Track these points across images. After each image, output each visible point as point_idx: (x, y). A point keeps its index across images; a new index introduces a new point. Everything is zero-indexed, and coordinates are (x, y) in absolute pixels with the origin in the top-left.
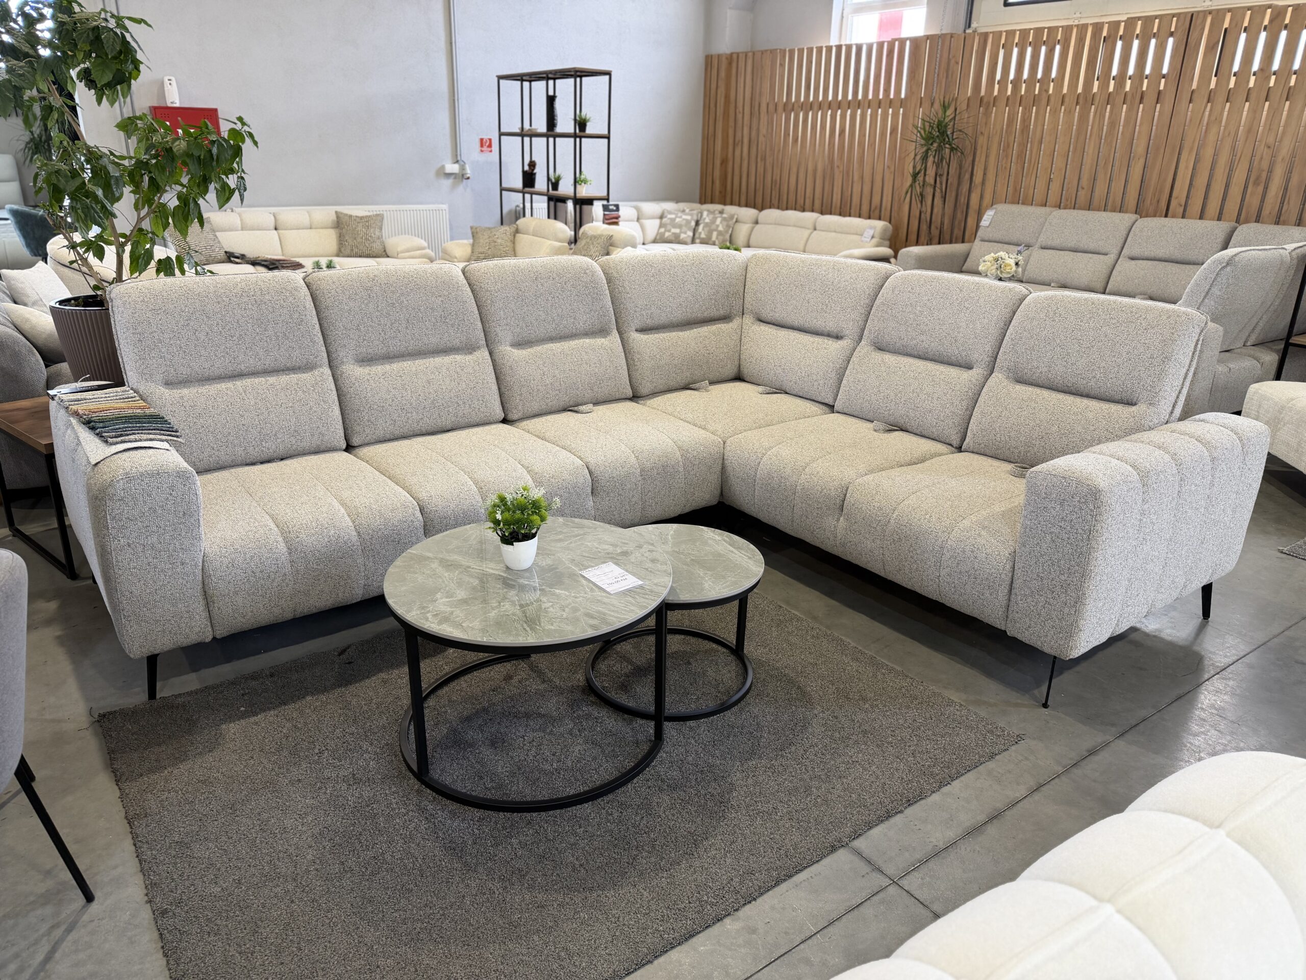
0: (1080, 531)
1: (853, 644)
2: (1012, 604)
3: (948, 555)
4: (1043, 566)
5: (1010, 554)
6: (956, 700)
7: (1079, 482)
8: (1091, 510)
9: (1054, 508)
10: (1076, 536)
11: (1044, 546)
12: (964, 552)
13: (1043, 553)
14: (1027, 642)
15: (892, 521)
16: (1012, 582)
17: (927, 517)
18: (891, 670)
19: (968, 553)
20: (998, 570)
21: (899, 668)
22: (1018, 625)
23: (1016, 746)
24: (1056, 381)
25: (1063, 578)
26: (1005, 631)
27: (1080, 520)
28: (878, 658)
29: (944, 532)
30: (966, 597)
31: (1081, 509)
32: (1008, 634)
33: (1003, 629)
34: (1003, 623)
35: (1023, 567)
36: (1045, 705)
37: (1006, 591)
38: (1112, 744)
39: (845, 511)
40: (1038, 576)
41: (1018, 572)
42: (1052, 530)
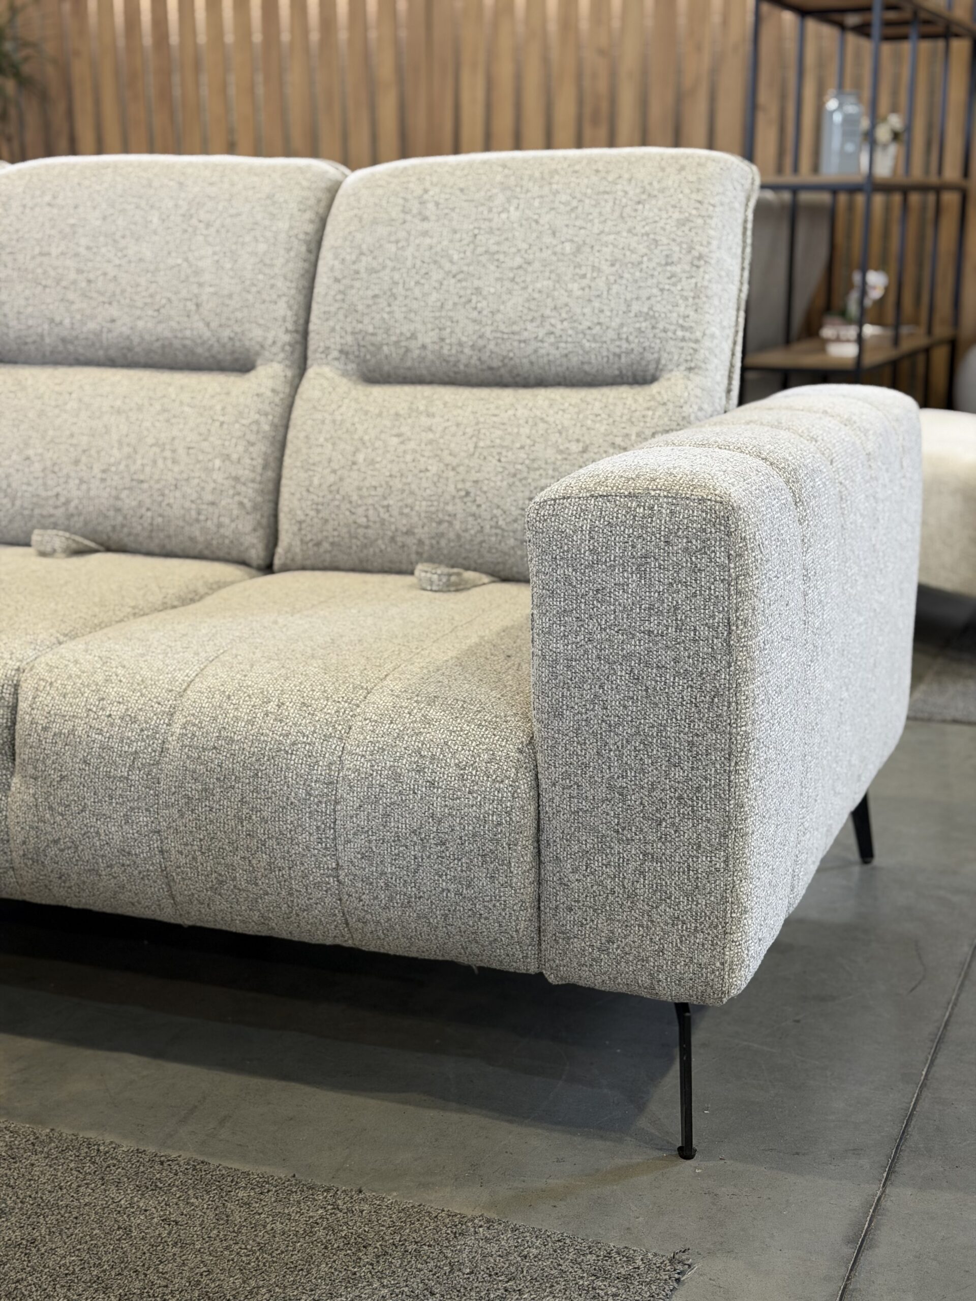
0: (704, 632)
1: (127, 1145)
2: (548, 889)
3: (352, 800)
4: (620, 757)
5: (521, 751)
6: (469, 1213)
7: (675, 498)
8: (723, 567)
9: (623, 586)
10: (694, 648)
11: (614, 699)
12: (397, 777)
13: (613, 720)
14: (609, 987)
15: (173, 744)
16: (539, 829)
17: (271, 707)
18: (262, 1185)
19: (409, 778)
20: (500, 802)
21: (282, 1173)
22: (577, 944)
23: (682, 1291)
24: (464, 359)
25: (678, 774)
26: (541, 974)
27: (699, 601)
28: (214, 1162)
29: (327, 738)
30: (421, 907)
31: (695, 570)
32: (552, 979)
33: (533, 969)
34: (531, 951)
35: (566, 775)
36: (686, 1152)
37: (528, 858)
38: (886, 1203)
39: (23, 754)
40: (610, 788)
41: (552, 795)
42: (628, 648)
